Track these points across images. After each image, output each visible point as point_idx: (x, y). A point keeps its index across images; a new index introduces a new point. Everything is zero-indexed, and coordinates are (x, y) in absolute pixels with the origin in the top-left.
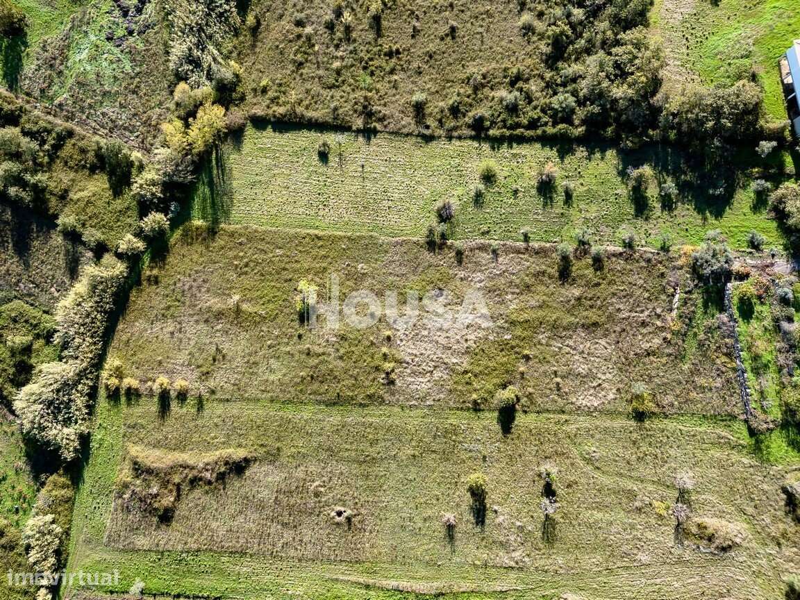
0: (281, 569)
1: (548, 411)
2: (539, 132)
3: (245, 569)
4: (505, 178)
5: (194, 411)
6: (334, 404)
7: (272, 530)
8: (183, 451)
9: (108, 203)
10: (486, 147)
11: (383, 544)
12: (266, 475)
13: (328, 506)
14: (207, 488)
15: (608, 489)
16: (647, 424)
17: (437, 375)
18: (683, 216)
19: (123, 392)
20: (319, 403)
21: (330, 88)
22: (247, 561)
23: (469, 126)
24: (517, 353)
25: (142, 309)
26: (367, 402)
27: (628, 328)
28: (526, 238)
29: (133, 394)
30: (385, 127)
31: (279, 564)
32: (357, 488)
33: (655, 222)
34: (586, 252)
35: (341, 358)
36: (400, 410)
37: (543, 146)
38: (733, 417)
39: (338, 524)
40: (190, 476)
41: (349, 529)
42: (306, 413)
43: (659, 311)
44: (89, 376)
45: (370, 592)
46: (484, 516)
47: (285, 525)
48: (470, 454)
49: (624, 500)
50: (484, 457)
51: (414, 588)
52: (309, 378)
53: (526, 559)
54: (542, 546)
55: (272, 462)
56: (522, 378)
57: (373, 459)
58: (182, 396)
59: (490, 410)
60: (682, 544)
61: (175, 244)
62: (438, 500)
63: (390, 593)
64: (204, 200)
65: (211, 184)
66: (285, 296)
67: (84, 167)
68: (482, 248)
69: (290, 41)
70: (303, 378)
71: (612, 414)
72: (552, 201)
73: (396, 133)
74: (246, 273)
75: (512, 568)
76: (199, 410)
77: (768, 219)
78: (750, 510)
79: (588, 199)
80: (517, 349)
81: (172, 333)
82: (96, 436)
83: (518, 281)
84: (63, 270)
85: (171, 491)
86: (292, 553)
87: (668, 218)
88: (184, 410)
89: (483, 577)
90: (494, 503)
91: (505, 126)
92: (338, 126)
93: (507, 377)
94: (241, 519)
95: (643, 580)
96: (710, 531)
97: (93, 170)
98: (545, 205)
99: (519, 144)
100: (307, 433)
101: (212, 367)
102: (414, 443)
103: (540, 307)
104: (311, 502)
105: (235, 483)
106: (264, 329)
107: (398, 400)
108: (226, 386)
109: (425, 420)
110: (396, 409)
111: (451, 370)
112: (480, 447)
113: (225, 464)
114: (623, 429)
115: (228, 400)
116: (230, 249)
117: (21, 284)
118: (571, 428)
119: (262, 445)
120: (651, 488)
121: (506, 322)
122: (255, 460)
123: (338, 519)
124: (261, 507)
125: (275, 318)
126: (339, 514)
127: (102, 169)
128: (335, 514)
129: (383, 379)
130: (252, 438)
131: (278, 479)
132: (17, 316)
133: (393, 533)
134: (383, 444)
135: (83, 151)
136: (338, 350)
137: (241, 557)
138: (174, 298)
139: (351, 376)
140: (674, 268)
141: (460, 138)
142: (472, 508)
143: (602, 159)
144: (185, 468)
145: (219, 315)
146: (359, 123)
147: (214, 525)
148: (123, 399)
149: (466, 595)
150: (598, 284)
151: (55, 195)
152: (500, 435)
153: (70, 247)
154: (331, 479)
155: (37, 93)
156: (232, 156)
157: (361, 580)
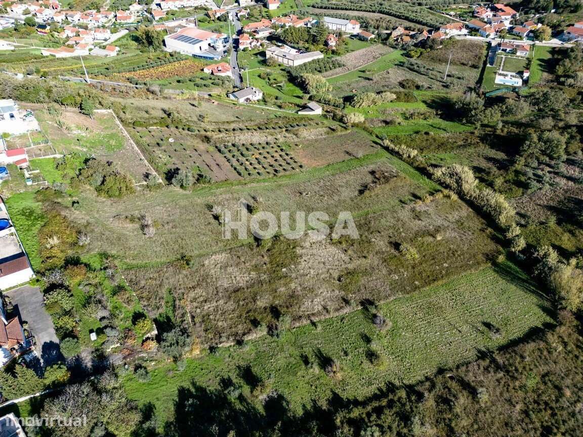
4: (362, 362)
10: (397, 382)
18: (210, 379)
28: (314, 325)
30: (479, 365)
33: (230, 367)
37: (356, 399)
72: (316, 355)
77: (136, 400)
79: (291, 367)
87: (222, 374)
141: (421, 382)
143: (304, 406)
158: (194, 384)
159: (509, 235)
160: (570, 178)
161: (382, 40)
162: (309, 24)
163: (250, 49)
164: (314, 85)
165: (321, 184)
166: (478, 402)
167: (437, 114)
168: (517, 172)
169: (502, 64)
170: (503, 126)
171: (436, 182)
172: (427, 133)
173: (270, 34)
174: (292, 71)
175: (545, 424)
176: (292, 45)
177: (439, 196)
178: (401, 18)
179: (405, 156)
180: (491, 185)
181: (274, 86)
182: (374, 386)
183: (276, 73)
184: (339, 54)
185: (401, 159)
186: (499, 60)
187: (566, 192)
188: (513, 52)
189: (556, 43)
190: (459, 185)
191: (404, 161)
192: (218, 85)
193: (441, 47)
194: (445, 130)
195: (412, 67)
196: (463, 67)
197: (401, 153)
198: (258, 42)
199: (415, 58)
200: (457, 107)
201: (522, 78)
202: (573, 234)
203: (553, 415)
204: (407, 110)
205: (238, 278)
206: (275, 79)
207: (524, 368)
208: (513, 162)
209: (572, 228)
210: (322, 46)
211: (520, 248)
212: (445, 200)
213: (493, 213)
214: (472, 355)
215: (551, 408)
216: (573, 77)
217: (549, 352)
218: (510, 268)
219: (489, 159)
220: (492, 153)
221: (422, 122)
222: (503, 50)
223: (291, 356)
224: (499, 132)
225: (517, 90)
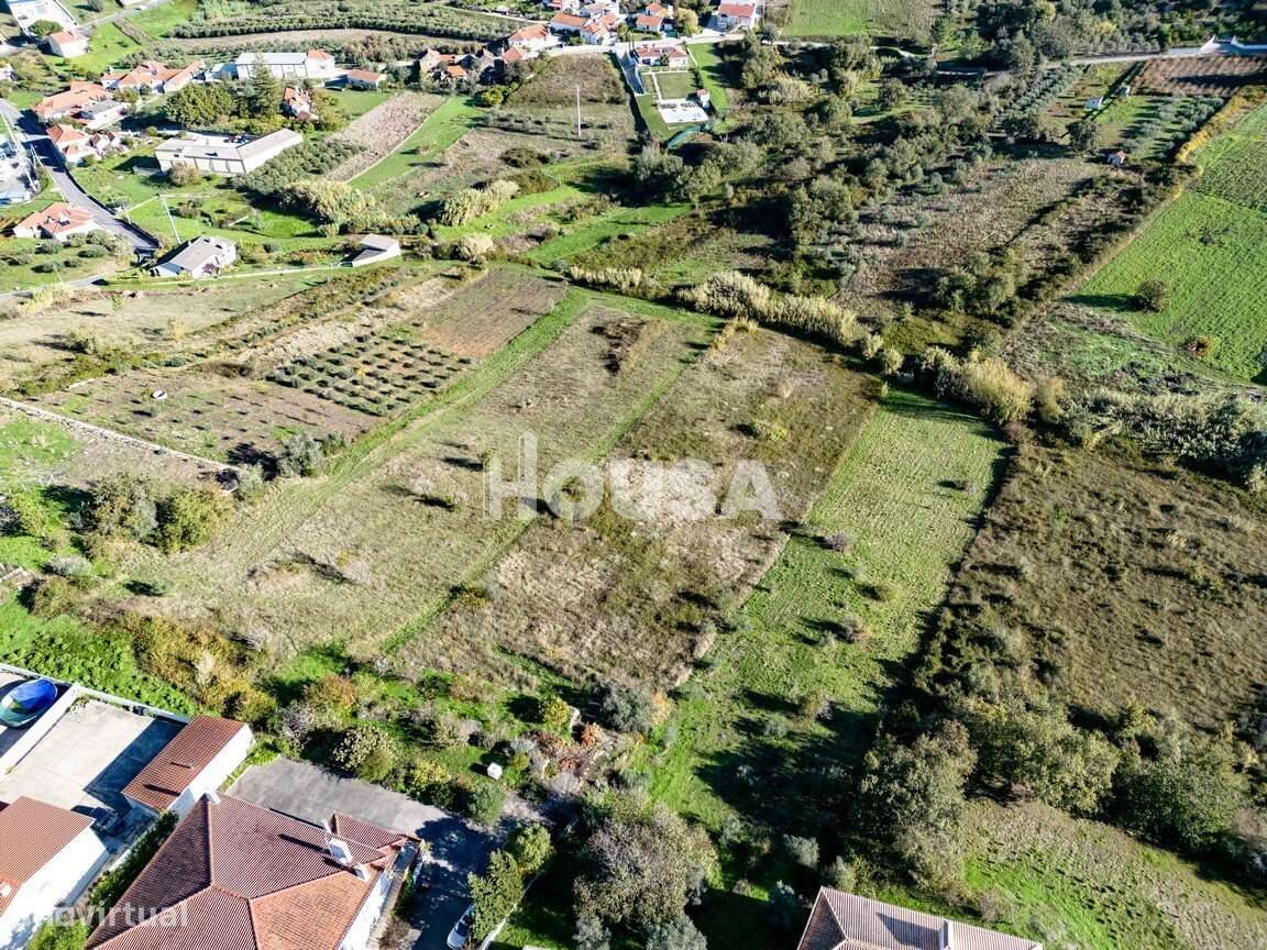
4: (866, 605)
18: (720, 735)
33: (726, 704)
72: (808, 626)
79: (797, 658)
87: (726, 719)
158: (702, 755)
159: (870, 353)
160: (881, 244)
161: (407, 82)
162: (207, 75)
163: (99, 158)
164: (334, 203)
165: (532, 378)
166: (1025, 581)
167: (612, 200)
168: (808, 258)
169: (657, 88)
170: (736, 192)
171: (705, 312)
172: (623, 237)
173: (123, 113)
174: (252, 185)
175: (1103, 566)
176: (202, 127)
177: (730, 331)
178: (410, 33)
179: (624, 286)
180: (786, 289)
181: (231, 225)
182: (909, 627)
183: (211, 199)
184: (334, 128)
185: (621, 293)
186: (648, 82)
187: (891, 265)
188: (663, 62)
189: (710, 36)
190: (749, 305)
191: (627, 295)
192: (101, 256)
193: (532, 76)
194: (647, 224)
195: (506, 124)
196: (597, 105)
197: (615, 283)
198: (112, 138)
199: (498, 106)
200: (642, 177)
201: (700, 105)
202: (942, 321)
203: (1101, 551)
204: (553, 205)
205: (580, 579)
206: (221, 212)
207: (1030, 514)
208: (793, 244)
209: (935, 313)
210: (280, 118)
211: (898, 365)
212: (742, 336)
213: (825, 329)
214: (965, 530)
215: (1094, 545)
216: (775, 88)
217: (1037, 482)
218: (902, 398)
219: (751, 251)
220: (749, 240)
221: (595, 220)
222: (644, 62)
223: (781, 645)
224: (735, 203)
225: (707, 127)
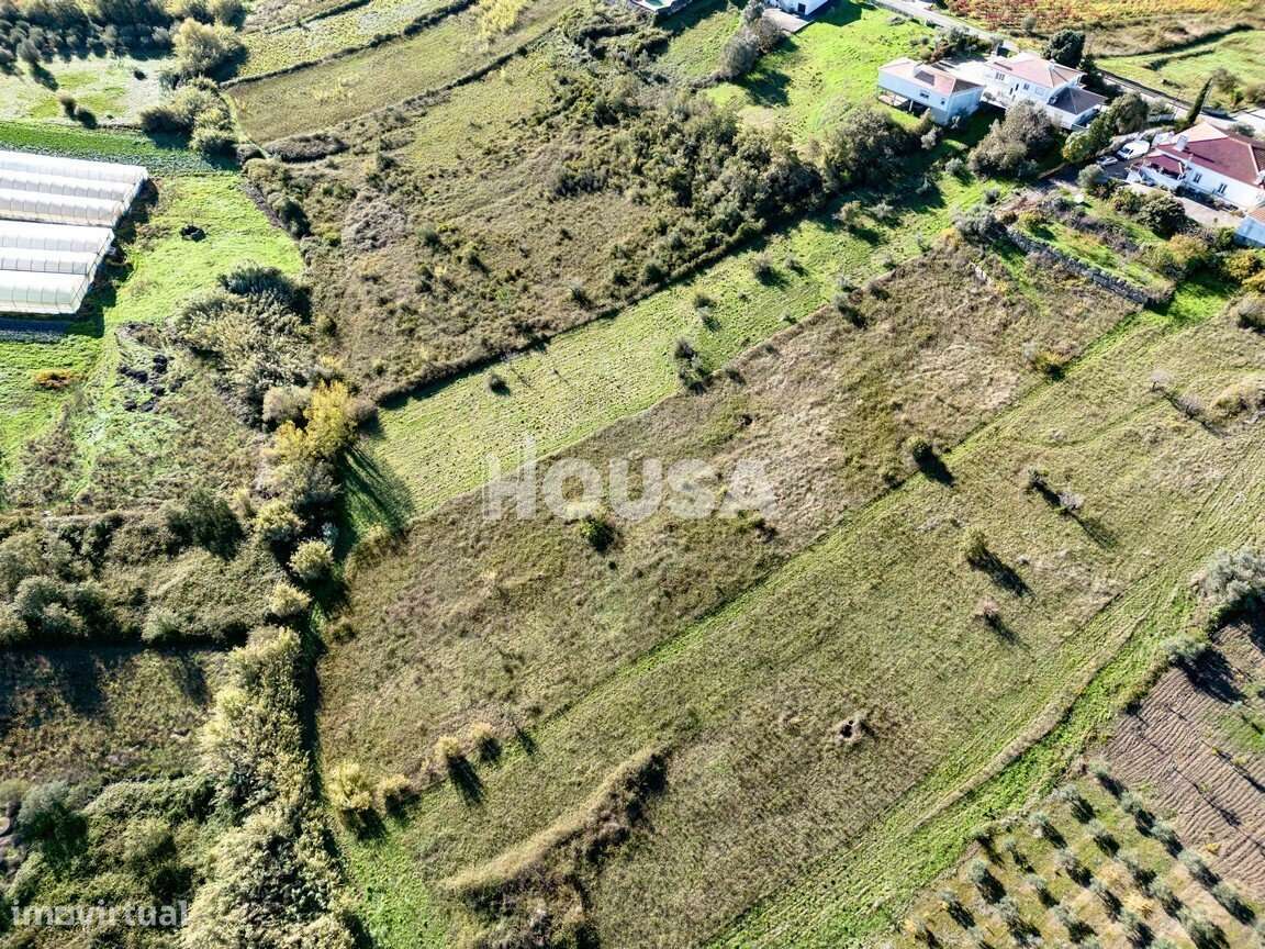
0: (833, 883)
1: (969, 434)
2: (723, 247)
3: (779, 928)
4: (723, 295)
5: (523, 757)
6: (723, 604)
7: (773, 832)
8: (546, 825)
9: (221, 572)
10: (679, 288)
11: (936, 722)
12: (702, 761)
13: (823, 734)
14: (624, 849)
15: (1107, 451)
16: (1069, 375)
17: (819, 486)
18: (915, 222)
19: (384, 812)
20: (700, 619)
21: (464, 332)
22: (771, 914)
23: (647, 283)
24: (882, 410)
25: (349, 680)
26: (761, 574)
27: (964, 321)
28: (792, 321)
29: (403, 803)
30: (555, 329)
31: (823, 878)
32: (839, 681)
33: (896, 239)
34: (861, 294)
35: (687, 549)
36: (810, 554)
37: (736, 255)
38: (1133, 314)
39: (856, 745)
40: (584, 848)
41: (877, 739)
42: (695, 641)
43: (974, 291)
44: (311, 813)
45: (984, 800)
46: (1017, 578)
47: (785, 809)
48: (935, 532)
49: (1132, 447)
50: (954, 522)
51: (1030, 738)
52: (665, 599)
53: (1112, 582)
54: (1111, 555)
55: (696, 738)
56: (912, 425)
57: (829, 629)
58: (490, 750)
59: (911, 476)
60: (1227, 434)
61: (354, 577)
62: (949, 608)
63: (1008, 777)
64: (365, 508)
65: (365, 488)
66: (558, 539)
67: (157, 553)
68: (756, 355)
69: (384, 320)
70: (657, 605)
71: (1030, 392)
72: (787, 283)
73: (573, 328)
74: (484, 548)
75: (1109, 603)
76: (530, 752)
77: (984, 182)
78: (1241, 360)
79: (819, 261)
80: (879, 406)
81: (419, 681)
82: (371, 915)
83: (820, 354)
84: (179, 700)
85: (568, 897)
86: (828, 842)
87: (904, 230)
88: (507, 767)
89: (1091, 645)
90: (1013, 556)
91: (685, 261)
92: (496, 356)
93: (897, 436)
94: (712, 852)
95: (1240, 494)
96: (1234, 399)
97: (173, 550)
98: (782, 289)
99: (710, 267)
100: (715, 665)
101: (514, 681)
102: (861, 574)
103: (864, 359)
104: (795, 746)
105: (662, 811)
106: (557, 589)
107: (798, 546)
108: (551, 692)
109: (850, 539)
110: (805, 556)
111: (832, 469)
112: (939, 517)
113: (629, 789)
114: (1056, 395)
115: (567, 708)
116: (442, 537)
117: (109, 757)
118: (1007, 432)
119: (664, 726)
120: (1141, 416)
121: (844, 393)
122: (669, 754)
123: (850, 741)
124: (727, 810)
125: (562, 570)
126: (847, 732)
127: (188, 543)
128: (841, 736)
129: (759, 537)
130: (642, 727)
131: (721, 754)
132: (123, 806)
133: (936, 695)
134: (825, 605)
135: (147, 532)
136: (676, 544)
137: (759, 915)
138: (393, 637)
139: (717, 560)
140: (951, 254)
141: (645, 297)
142: (996, 583)
143: (800, 231)
144: (567, 843)
145: (477, 616)
146: (521, 341)
147: (677, 899)
148: (390, 824)
149: (1096, 682)
150: (898, 309)
151: (123, 604)
152: (947, 489)
153: (179, 664)
154: (795, 699)
155: (39, 498)
156: (377, 450)
157: (957, 793)
